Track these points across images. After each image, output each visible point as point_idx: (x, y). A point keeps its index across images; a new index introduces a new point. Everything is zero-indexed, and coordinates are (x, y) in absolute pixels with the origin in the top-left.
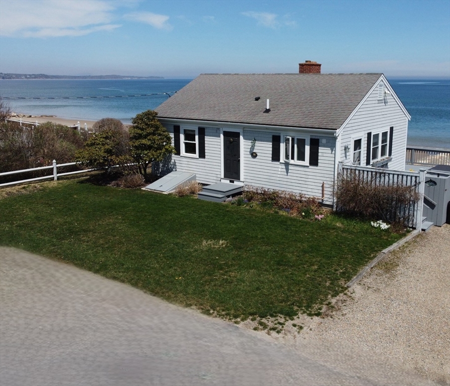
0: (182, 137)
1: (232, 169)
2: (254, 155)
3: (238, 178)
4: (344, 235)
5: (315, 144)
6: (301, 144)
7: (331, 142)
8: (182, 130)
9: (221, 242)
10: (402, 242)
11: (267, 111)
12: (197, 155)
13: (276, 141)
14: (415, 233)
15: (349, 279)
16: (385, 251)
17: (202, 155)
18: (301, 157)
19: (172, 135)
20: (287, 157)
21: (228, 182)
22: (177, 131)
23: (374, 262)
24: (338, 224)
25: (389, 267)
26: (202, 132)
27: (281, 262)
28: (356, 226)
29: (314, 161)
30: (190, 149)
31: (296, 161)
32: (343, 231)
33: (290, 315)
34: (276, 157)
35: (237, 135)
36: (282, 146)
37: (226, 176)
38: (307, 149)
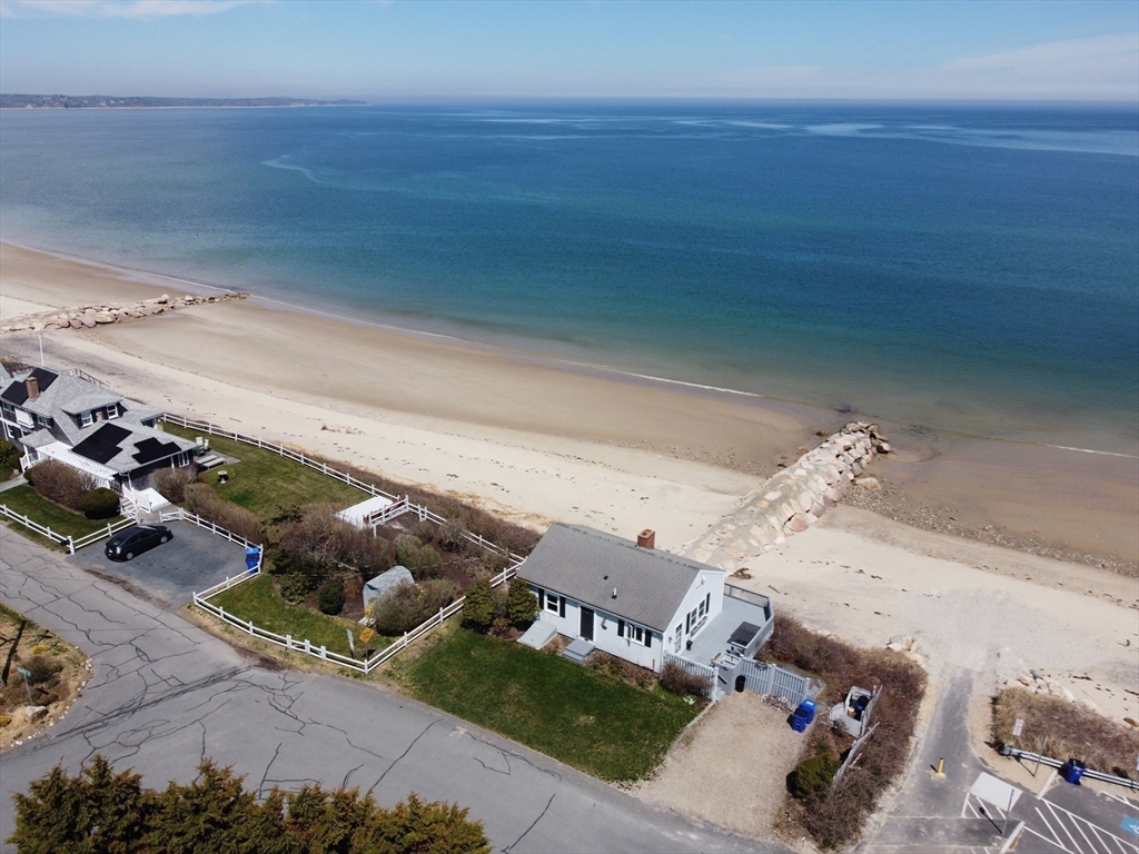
0: (546, 598)
1: (587, 631)
2: (605, 628)
3: (592, 639)
4: (666, 708)
5: (649, 634)
6: (639, 632)
7: (660, 637)
8: (546, 593)
9: (591, 717)
10: (700, 716)
11: (614, 597)
12: (558, 614)
13: (621, 624)
14: (711, 705)
15: (665, 752)
16: (689, 726)
17: (563, 614)
18: (639, 638)
19: (537, 595)
20: (629, 636)
21: (583, 639)
22: (541, 592)
23: (682, 736)
24: (663, 697)
25: (688, 741)
26: (563, 601)
27: (629, 737)
28: (674, 699)
29: (648, 644)
30: (553, 607)
31: (634, 640)
32: (666, 704)
33: (635, 779)
34: (621, 633)
35: (593, 612)
36: (626, 629)
37: (582, 635)
38: (643, 635)
